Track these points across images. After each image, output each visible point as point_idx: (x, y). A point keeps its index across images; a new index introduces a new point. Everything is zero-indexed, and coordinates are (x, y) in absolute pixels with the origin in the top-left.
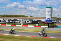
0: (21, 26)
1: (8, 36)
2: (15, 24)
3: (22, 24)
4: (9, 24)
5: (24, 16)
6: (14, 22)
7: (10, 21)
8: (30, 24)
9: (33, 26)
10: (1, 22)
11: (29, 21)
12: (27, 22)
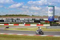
0: (24, 25)
1: (11, 35)
2: (18, 24)
4: (12, 24)
5: (26, 16)
6: (17, 22)
8: (32, 23)
10: (4, 22)
11: (31, 20)
12: (29, 21)
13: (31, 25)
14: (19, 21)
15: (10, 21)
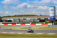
0: (30, 24)
3: (31, 23)
4: (19, 23)
6: (24, 22)
7: (19, 21)
9: (41, 24)
10: (12, 22)
12: (35, 21)
13: (37, 24)
14: (26, 21)
15: (18, 21)
